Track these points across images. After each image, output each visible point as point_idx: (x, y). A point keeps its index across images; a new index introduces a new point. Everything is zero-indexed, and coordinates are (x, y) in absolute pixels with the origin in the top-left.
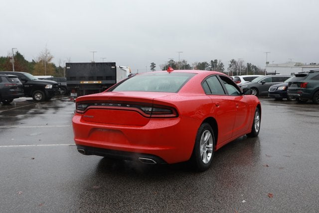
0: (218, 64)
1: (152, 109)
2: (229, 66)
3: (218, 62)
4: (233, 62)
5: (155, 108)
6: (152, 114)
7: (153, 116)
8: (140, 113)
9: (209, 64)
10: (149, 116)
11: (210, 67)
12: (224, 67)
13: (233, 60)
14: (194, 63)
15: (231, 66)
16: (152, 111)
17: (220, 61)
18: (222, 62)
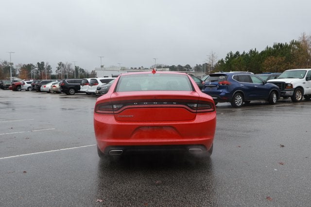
0: (45, 67)
1: (197, 106)
2: (56, 69)
3: (45, 64)
4: (61, 64)
5: (199, 104)
6: (197, 109)
7: (198, 111)
8: (187, 109)
9: (36, 66)
10: (195, 111)
11: (36, 69)
12: (52, 70)
13: (61, 63)
14: (18, 64)
15: (59, 69)
16: (197, 107)
17: (47, 64)
18: (49, 64)
